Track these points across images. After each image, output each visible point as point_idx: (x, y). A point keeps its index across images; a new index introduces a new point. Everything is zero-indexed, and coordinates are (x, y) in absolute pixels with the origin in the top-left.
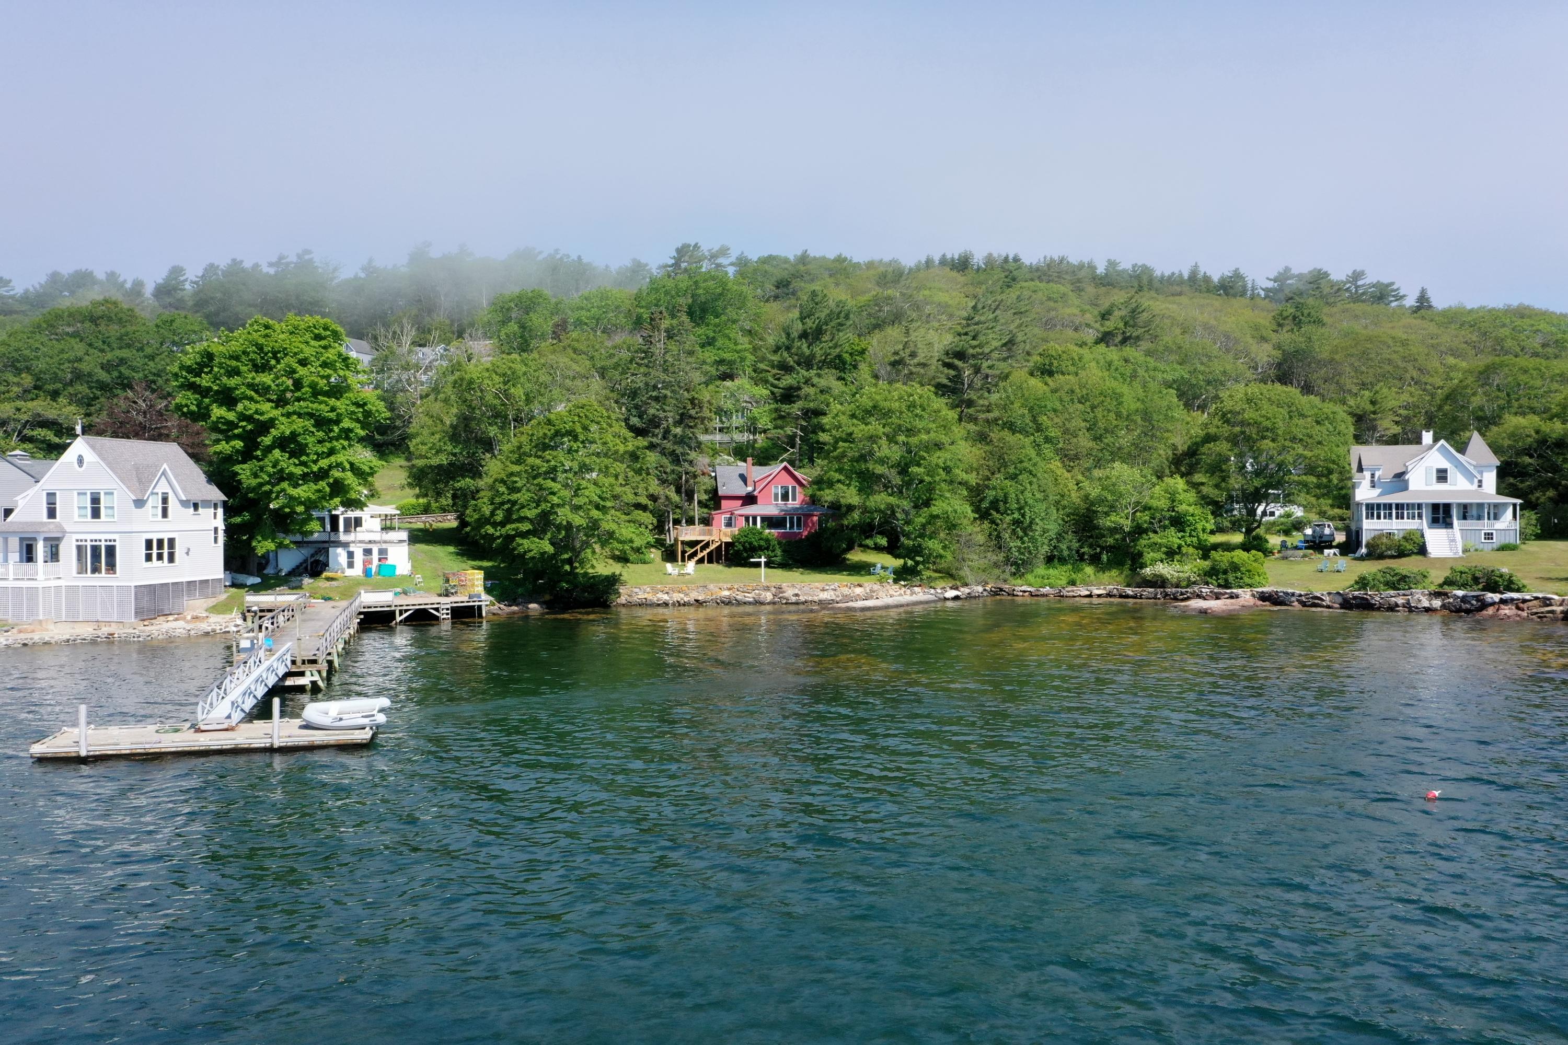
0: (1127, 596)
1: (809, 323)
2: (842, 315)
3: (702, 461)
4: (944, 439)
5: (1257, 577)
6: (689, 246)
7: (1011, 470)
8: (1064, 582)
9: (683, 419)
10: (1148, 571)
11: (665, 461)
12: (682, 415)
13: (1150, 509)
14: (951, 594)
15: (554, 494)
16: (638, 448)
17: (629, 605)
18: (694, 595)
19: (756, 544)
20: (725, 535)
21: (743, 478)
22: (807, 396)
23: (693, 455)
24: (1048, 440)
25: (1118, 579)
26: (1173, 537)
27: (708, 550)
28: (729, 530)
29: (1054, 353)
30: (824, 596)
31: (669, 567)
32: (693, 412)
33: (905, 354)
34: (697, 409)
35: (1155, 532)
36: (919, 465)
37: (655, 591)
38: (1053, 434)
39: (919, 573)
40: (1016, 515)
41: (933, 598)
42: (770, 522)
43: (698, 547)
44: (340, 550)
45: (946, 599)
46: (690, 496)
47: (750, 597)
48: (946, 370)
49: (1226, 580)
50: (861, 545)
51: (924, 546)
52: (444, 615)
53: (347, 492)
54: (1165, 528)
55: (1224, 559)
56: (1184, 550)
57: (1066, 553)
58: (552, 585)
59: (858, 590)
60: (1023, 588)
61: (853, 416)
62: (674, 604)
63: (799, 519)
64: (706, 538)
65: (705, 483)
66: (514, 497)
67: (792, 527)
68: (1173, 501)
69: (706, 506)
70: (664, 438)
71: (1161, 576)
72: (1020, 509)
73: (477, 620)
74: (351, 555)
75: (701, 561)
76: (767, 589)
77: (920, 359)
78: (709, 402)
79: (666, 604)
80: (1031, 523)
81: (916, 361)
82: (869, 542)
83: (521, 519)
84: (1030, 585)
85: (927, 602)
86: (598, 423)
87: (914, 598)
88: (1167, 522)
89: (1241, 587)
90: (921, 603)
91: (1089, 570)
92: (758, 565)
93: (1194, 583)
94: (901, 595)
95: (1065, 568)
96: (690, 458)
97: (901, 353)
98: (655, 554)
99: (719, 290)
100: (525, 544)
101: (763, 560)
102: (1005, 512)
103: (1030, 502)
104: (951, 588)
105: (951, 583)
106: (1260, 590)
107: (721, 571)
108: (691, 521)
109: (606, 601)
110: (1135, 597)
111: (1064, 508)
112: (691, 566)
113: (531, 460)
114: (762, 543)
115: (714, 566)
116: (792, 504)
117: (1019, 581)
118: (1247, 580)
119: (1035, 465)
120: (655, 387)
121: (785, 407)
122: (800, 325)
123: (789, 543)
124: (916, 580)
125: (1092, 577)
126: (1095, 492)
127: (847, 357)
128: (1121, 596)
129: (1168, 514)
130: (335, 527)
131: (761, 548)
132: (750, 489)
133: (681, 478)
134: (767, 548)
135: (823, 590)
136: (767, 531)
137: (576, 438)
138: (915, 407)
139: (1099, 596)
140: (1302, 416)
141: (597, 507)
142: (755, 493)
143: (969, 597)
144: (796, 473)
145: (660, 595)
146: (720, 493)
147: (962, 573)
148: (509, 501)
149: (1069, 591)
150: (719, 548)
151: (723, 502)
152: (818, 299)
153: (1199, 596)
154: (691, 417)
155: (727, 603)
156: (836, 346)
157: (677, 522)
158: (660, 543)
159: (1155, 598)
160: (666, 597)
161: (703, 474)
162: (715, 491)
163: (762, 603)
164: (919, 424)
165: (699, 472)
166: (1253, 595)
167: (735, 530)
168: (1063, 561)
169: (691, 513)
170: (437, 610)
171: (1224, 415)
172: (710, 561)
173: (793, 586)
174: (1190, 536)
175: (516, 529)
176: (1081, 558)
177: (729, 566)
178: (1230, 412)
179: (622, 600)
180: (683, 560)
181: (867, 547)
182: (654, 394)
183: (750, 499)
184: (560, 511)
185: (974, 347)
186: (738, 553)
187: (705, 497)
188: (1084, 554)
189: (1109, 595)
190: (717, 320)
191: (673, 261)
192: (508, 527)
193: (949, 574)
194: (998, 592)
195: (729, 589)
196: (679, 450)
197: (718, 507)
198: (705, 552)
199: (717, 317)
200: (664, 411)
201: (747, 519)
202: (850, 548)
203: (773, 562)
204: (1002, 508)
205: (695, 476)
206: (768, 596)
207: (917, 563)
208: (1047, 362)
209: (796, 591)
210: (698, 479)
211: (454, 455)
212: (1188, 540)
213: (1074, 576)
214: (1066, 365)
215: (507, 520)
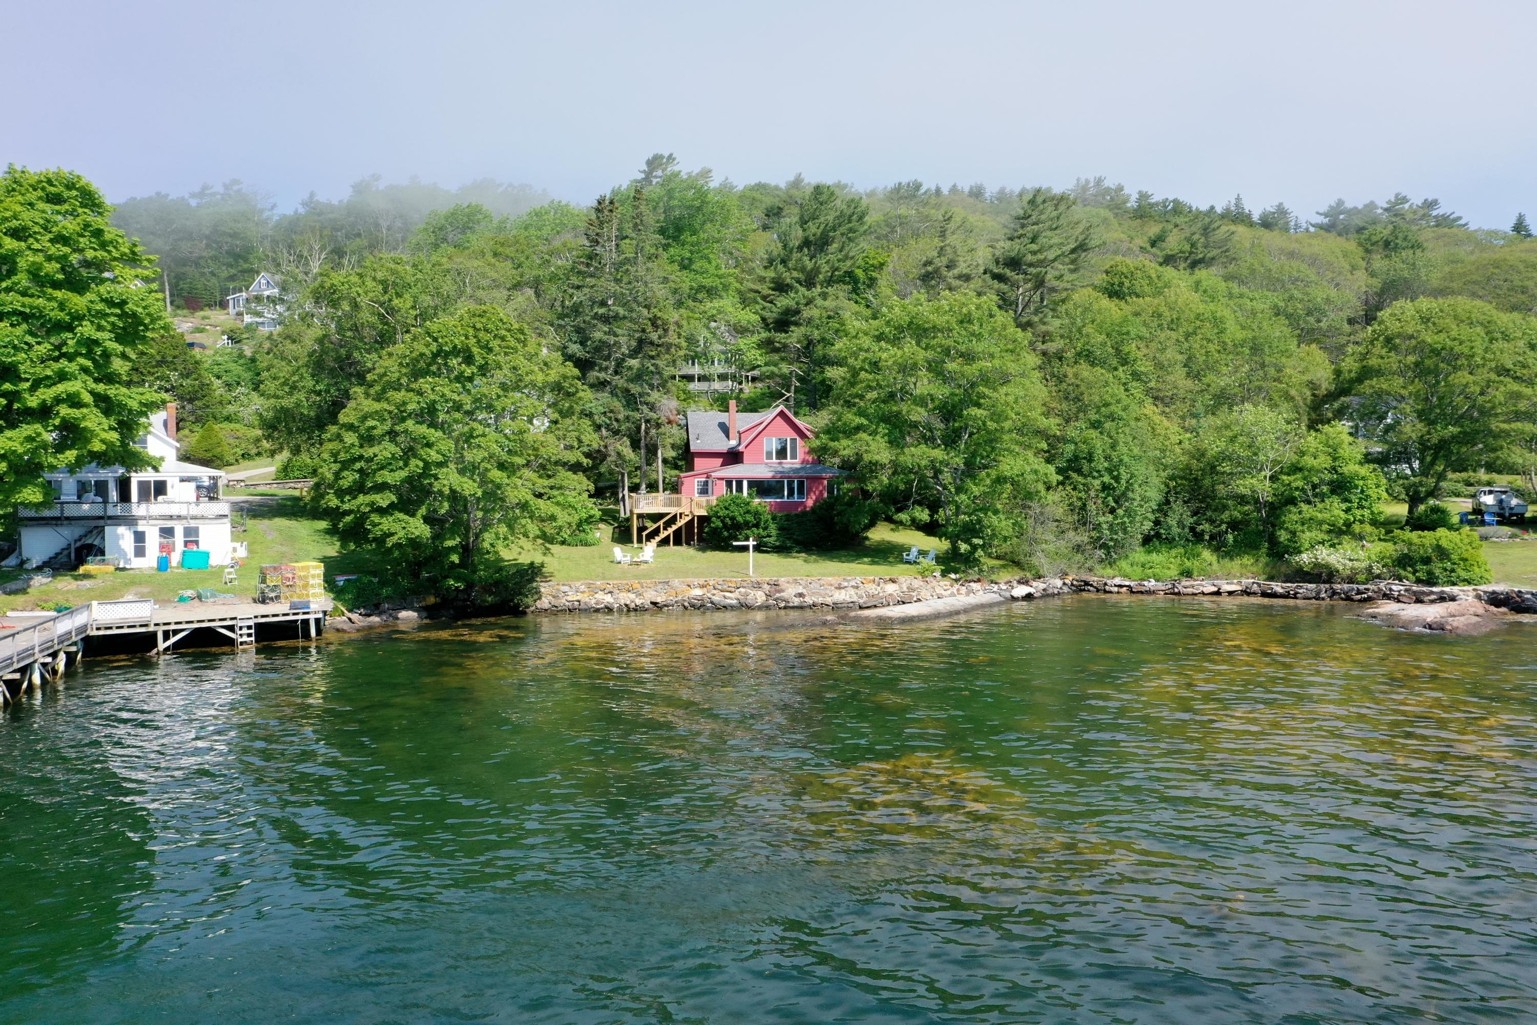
0: (1274, 595)
1: (813, 229)
2: (855, 217)
3: (668, 404)
4: (1012, 368)
5: (1476, 568)
6: (662, 157)
7: (1094, 417)
8: (1174, 572)
9: (641, 347)
10: (1305, 558)
11: (617, 404)
12: (641, 342)
13: (1301, 470)
14: (1021, 591)
15: (429, 445)
16: (565, 377)
17: (555, 612)
18: (651, 596)
19: (740, 519)
20: (699, 506)
21: (725, 429)
22: (809, 321)
23: (654, 396)
24: (1136, 376)
25: (1255, 569)
26: (1335, 510)
27: (674, 527)
28: (703, 499)
29: (1125, 270)
30: (841, 596)
31: (618, 551)
32: (654, 336)
33: (941, 262)
34: (660, 332)
35: (1309, 502)
36: (978, 405)
37: (593, 590)
38: (1143, 369)
39: (976, 562)
40: (1107, 479)
41: (995, 598)
42: (761, 487)
43: (661, 523)
44: (122, 530)
45: (1014, 599)
46: (652, 450)
47: (732, 599)
48: (996, 284)
49: (1430, 573)
50: (889, 520)
51: (986, 522)
52: (244, 637)
53: (88, 441)
54: (1322, 497)
55: (1427, 542)
56: (1357, 528)
57: (1176, 530)
58: (434, 584)
59: (891, 588)
60: (1117, 581)
61: (879, 338)
62: (620, 610)
63: (801, 484)
64: (672, 510)
65: (674, 434)
66: (369, 452)
67: (791, 493)
68: (1335, 459)
69: (676, 467)
70: (616, 373)
71: (1327, 566)
72: (1109, 471)
73: (300, 643)
74: (140, 537)
75: (665, 542)
76: (758, 586)
77: (962, 268)
78: (677, 323)
79: (609, 610)
80: (1127, 488)
81: (956, 272)
82: (903, 516)
83: (381, 487)
84: (1126, 576)
85: (991, 605)
86: (503, 339)
87: (972, 600)
88: (1325, 489)
89: (1454, 584)
90: (982, 606)
91: (1207, 555)
92: (745, 549)
93: (1378, 577)
94: (952, 595)
95: (1174, 552)
96: (650, 400)
97: (937, 261)
98: (604, 532)
99: (697, 203)
100: (386, 524)
101: (751, 543)
102: (1089, 474)
103: (1126, 459)
104: (1020, 582)
105: (1018, 574)
106: (1490, 588)
107: (692, 558)
108: (652, 487)
109: (518, 606)
110: (1286, 596)
111: (1166, 467)
112: (650, 549)
113: (399, 396)
114: (749, 518)
115: (683, 549)
116: (790, 463)
117: (1109, 571)
118: (1463, 574)
119: (1125, 409)
120: (603, 304)
121: (780, 337)
122: (800, 232)
123: (788, 517)
124: (973, 573)
125: (1215, 566)
126: (1214, 445)
127: (860, 273)
128: (1264, 594)
129: (1327, 477)
130: (125, 496)
131: (747, 525)
132: (733, 443)
133: (638, 428)
134: (757, 526)
135: (839, 588)
136: (757, 500)
137: (469, 359)
138: (970, 322)
139: (1230, 593)
140: (1506, 337)
141: (501, 466)
142: (741, 448)
143: (1046, 595)
144: (796, 421)
145: (600, 596)
146: (693, 448)
147: (1034, 561)
148: (361, 457)
149: (1185, 585)
150: (690, 524)
151: (697, 461)
152: (823, 198)
153: (1387, 596)
154: (652, 343)
155: (699, 607)
156: (846, 257)
157: (634, 488)
158: (609, 516)
159: (1317, 598)
160: (608, 599)
161: (670, 422)
162: (687, 444)
163: (749, 607)
164: (979, 347)
165: (663, 419)
166: (1479, 597)
167: (713, 499)
168: (1170, 542)
169: (654, 476)
170: (231, 628)
171: (1388, 340)
172: (678, 542)
173: (796, 582)
174: (1361, 507)
175: (372, 504)
176: (1198, 537)
177: (703, 550)
178: (1399, 335)
179: (544, 603)
180: (640, 541)
181: (901, 523)
182: (602, 311)
183: (733, 457)
184: (442, 472)
185: (1034, 253)
186: (715, 532)
187: (671, 454)
188: (1203, 532)
189: (1246, 592)
190: (694, 238)
191: (643, 176)
192: (361, 498)
193: (1014, 562)
194: (1081, 587)
195: (703, 587)
196: (635, 389)
197: (690, 467)
198: (670, 530)
199: (694, 233)
200: (616, 335)
201: (729, 483)
202: (872, 524)
203: (765, 545)
204: (1086, 468)
205: (658, 426)
206: (759, 597)
207: (974, 548)
208: (1116, 281)
209: (800, 590)
210: (662, 430)
211: (319, 393)
212: (1358, 513)
213: (1188, 564)
214: (1141, 284)
215: (359, 488)
